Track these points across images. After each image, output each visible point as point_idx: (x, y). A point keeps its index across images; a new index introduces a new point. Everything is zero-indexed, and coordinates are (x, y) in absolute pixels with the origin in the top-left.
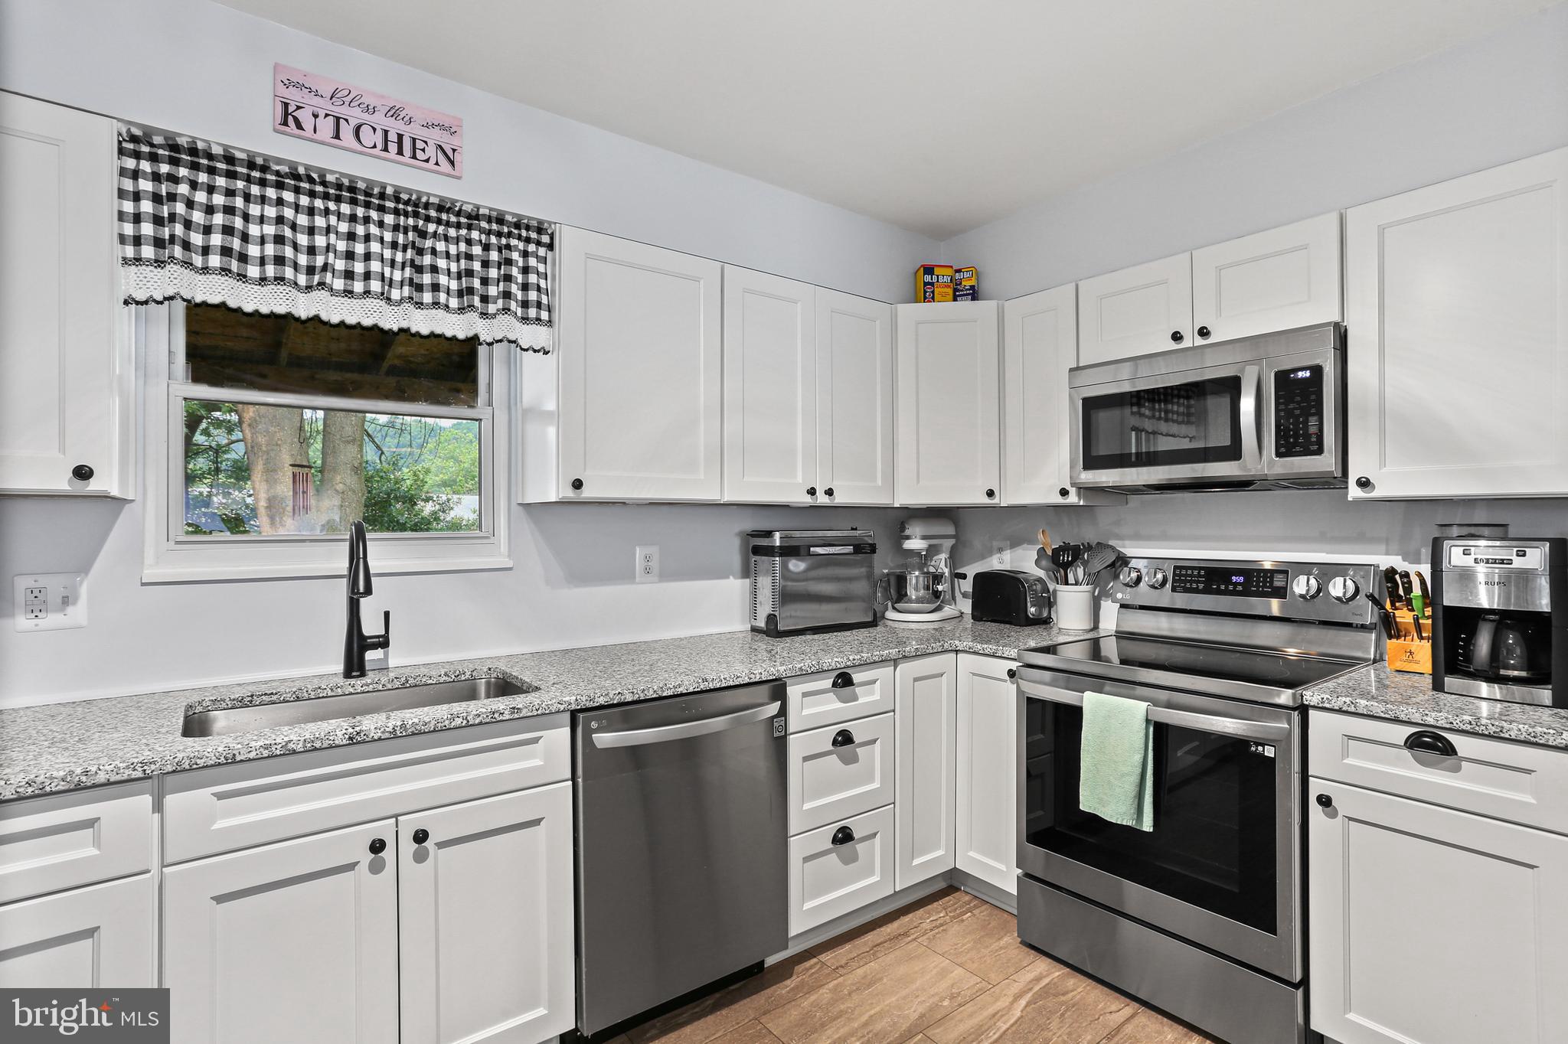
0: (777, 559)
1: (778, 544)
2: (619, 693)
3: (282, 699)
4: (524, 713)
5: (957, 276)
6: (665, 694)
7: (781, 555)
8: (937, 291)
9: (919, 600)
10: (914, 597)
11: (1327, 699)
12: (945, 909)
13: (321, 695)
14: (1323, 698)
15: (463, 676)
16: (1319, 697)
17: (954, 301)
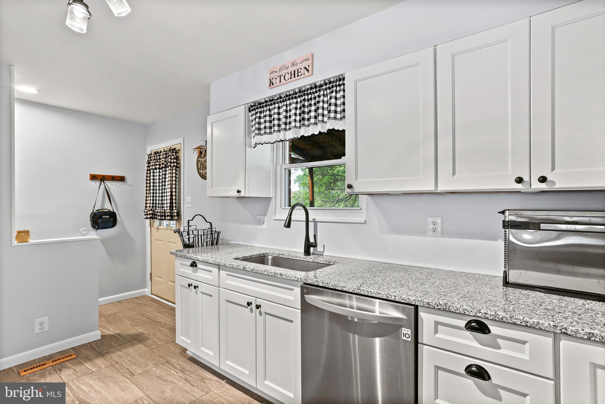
0: (507, 230)
1: (508, 219)
2: (317, 281)
4: (284, 277)
6: (337, 288)
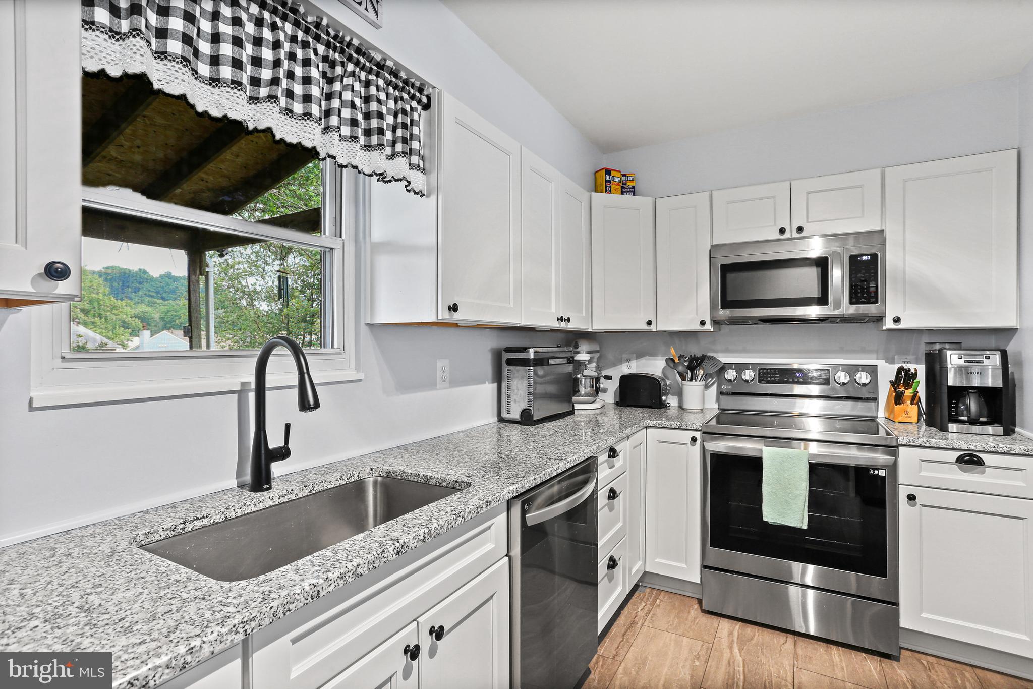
0: (532, 368)
1: (532, 357)
2: (535, 478)
3: (212, 521)
5: (624, 178)
6: (553, 475)
7: (535, 365)
8: (613, 186)
9: (587, 395)
10: (583, 393)
11: (913, 440)
12: (642, 600)
13: (246, 512)
14: (910, 440)
15: (353, 478)
16: (908, 440)
17: (622, 194)
